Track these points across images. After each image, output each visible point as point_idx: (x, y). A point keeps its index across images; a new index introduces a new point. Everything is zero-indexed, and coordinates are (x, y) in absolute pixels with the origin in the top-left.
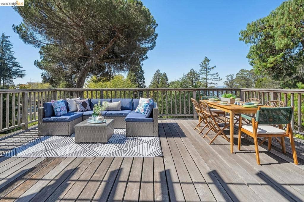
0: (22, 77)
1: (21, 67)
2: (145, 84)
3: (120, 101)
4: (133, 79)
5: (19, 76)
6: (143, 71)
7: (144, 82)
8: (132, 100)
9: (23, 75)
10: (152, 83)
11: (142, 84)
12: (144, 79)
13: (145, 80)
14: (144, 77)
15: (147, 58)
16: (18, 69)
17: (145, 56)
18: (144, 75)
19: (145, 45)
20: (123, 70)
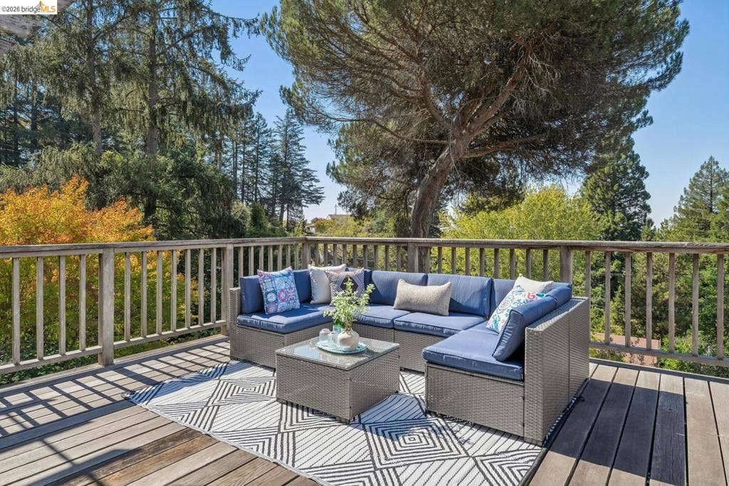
0: (318, 203)
1: (317, 181)
2: (649, 216)
3: (446, 285)
4: (600, 199)
5: (312, 201)
6: (642, 171)
7: (647, 208)
8: (491, 283)
9: (320, 197)
10: (680, 210)
11: (636, 213)
12: (647, 196)
13: (648, 202)
14: (647, 189)
15: (647, 120)
16: (312, 186)
17: (639, 116)
18: (645, 182)
19: (636, 77)
20: (556, 172)
